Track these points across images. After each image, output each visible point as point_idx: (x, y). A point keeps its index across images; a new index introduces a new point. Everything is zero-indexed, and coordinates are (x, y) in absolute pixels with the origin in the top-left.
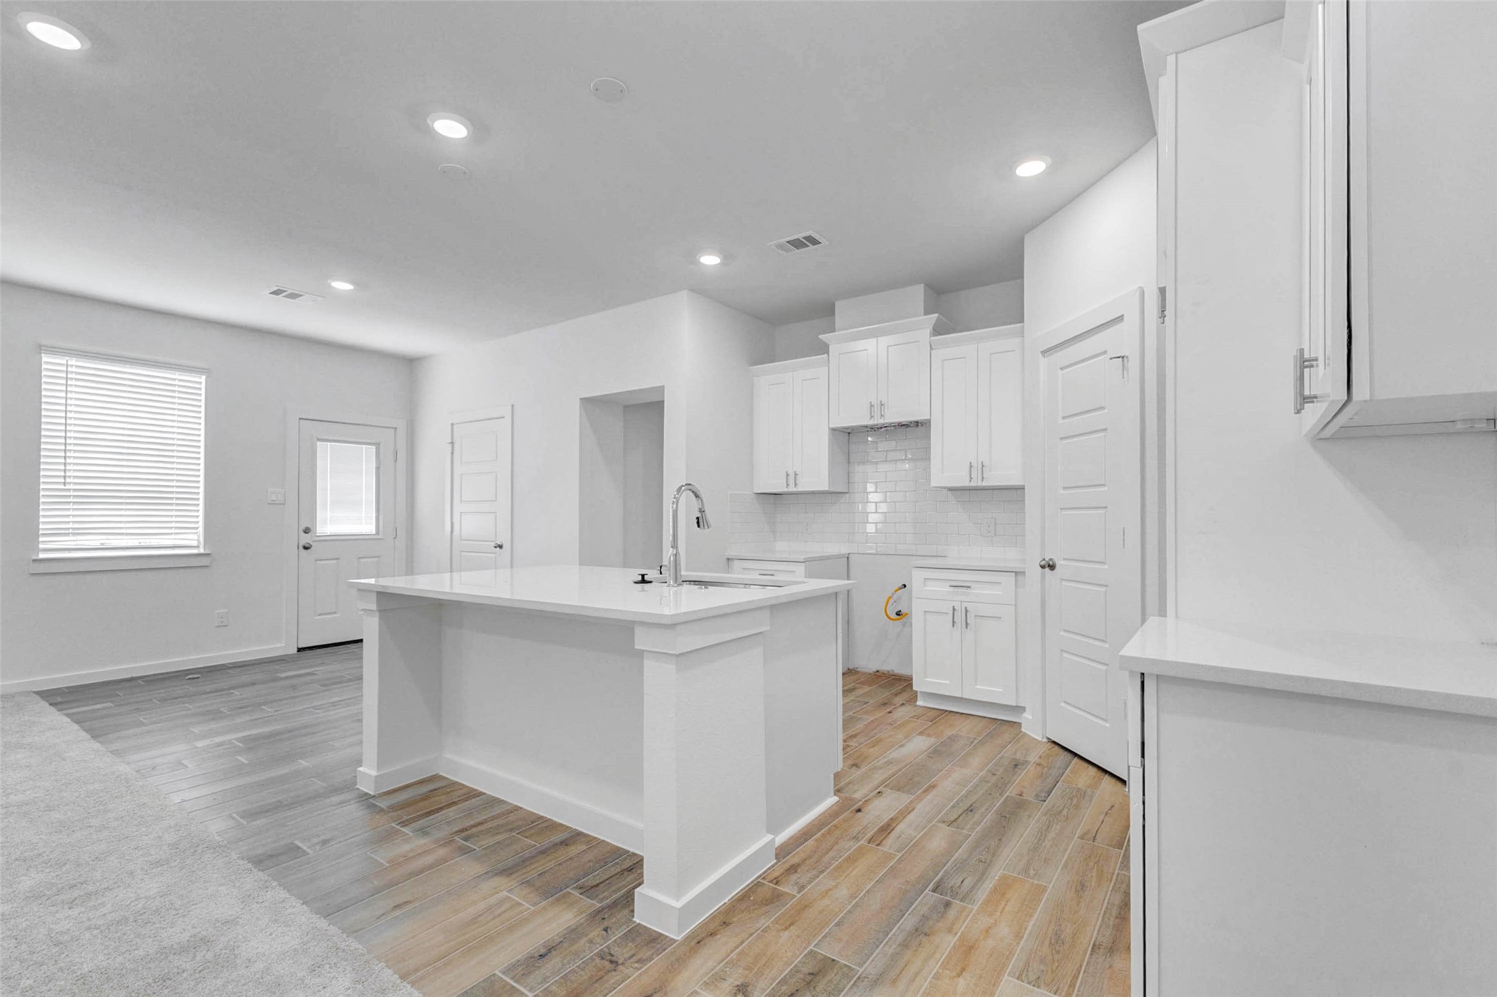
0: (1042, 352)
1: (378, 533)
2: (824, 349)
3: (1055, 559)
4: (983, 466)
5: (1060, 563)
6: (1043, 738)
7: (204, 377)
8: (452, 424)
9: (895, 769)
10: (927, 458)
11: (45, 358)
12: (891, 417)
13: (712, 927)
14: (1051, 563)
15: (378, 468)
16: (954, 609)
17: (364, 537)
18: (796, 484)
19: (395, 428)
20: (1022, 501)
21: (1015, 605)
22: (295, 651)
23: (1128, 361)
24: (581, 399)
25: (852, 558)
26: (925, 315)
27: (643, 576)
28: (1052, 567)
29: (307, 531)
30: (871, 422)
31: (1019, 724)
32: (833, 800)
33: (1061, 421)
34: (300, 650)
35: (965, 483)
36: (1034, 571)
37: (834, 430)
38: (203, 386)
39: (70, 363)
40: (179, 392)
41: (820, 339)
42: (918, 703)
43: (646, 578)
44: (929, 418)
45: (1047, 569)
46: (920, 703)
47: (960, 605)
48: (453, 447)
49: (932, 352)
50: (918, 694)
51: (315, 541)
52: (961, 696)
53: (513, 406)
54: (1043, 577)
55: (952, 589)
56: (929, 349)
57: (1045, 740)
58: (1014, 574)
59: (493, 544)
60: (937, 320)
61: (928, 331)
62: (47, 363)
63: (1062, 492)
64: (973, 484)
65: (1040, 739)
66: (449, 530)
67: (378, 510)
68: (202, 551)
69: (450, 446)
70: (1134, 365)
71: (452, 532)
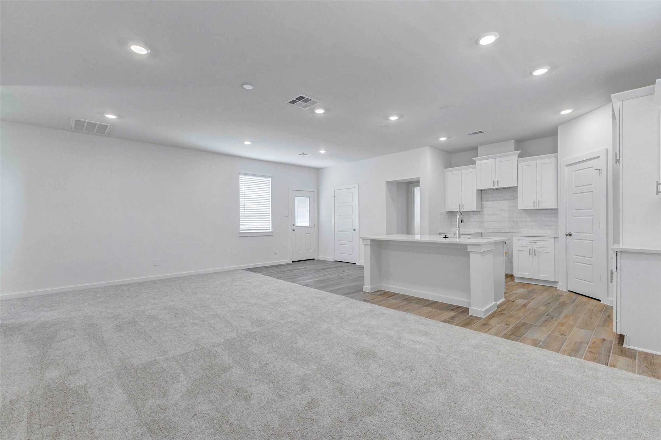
0: (566, 165)
1: (310, 226)
2: (474, 163)
3: (571, 233)
4: (539, 202)
5: (573, 234)
6: (566, 290)
7: (271, 179)
8: (334, 190)
9: (518, 295)
10: (516, 199)
11: (240, 176)
12: (501, 186)
13: (491, 316)
14: (570, 234)
15: (310, 205)
16: (530, 250)
17: (306, 227)
18: (463, 209)
19: (314, 192)
20: (557, 213)
21: (554, 248)
22: (292, 262)
23: (601, 171)
24: (386, 182)
25: (483, 233)
26: (515, 151)
27: (446, 236)
28: (570, 235)
29: (293, 225)
30: (494, 187)
31: (556, 287)
32: (503, 299)
33: (574, 188)
34: (293, 262)
35: (531, 207)
36: (562, 237)
37: (478, 190)
38: (270, 181)
39: (245, 177)
40: (266, 184)
41: (473, 160)
42: (515, 281)
43: (447, 236)
44: (517, 186)
45: (568, 236)
46: (516, 281)
47: (532, 248)
48: (335, 197)
49: (518, 163)
50: (515, 278)
51: (296, 228)
52: (532, 278)
53: (359, 184)
54: (566, 238)
55: (529, 243)
56: (517, 162)
57: (567, 291)
58: (553, 238)
59: (352, 229)
60: (520, 153)
61: (516, 156)
62: (241, 178)
63: (574, 211)
64: (535, 208)
65: (565, 291)
66: (334, 225)
67: (310, 219)
68: (271, 231)
69: (334, 197)
70: (604, 172)
71: (335, 225)
